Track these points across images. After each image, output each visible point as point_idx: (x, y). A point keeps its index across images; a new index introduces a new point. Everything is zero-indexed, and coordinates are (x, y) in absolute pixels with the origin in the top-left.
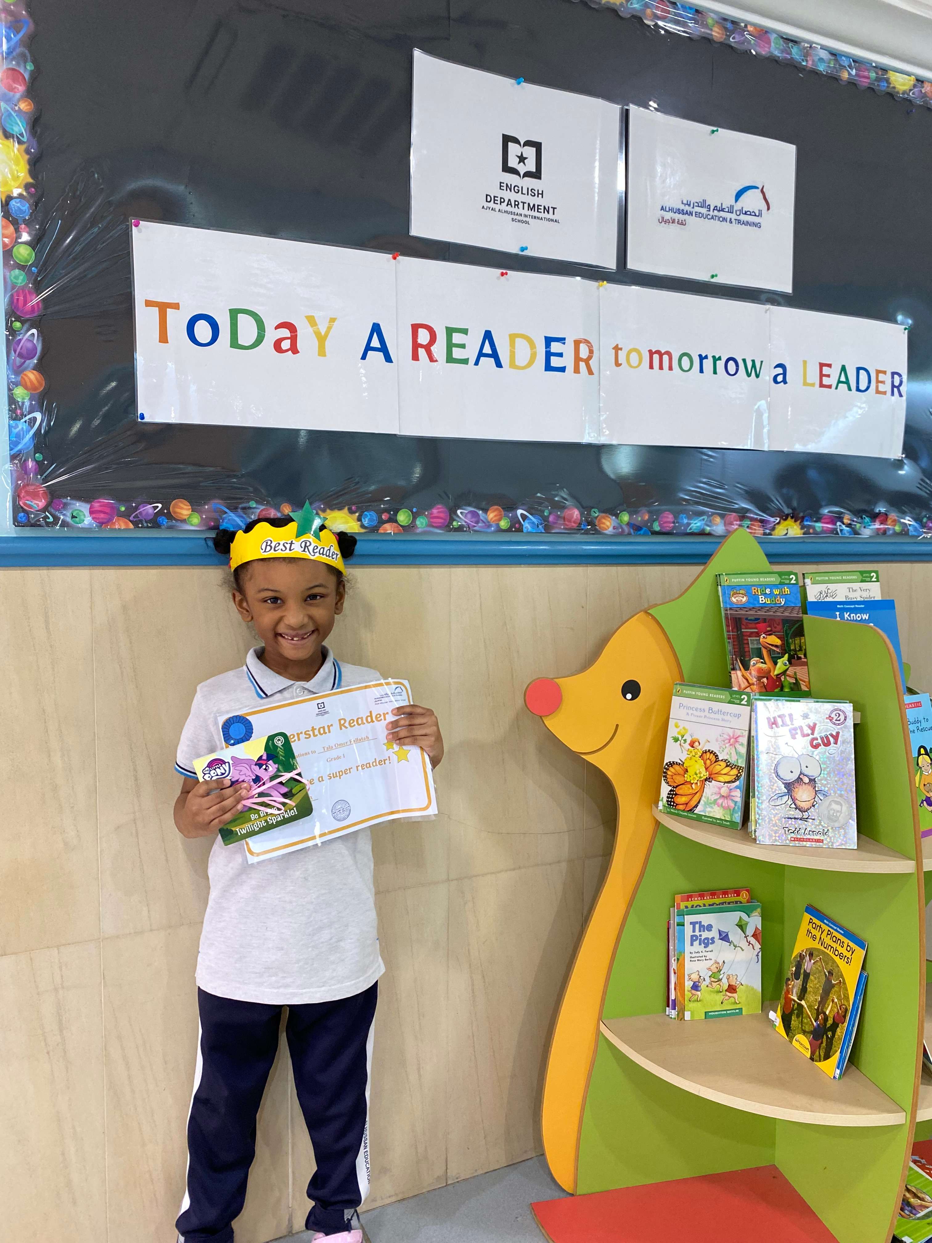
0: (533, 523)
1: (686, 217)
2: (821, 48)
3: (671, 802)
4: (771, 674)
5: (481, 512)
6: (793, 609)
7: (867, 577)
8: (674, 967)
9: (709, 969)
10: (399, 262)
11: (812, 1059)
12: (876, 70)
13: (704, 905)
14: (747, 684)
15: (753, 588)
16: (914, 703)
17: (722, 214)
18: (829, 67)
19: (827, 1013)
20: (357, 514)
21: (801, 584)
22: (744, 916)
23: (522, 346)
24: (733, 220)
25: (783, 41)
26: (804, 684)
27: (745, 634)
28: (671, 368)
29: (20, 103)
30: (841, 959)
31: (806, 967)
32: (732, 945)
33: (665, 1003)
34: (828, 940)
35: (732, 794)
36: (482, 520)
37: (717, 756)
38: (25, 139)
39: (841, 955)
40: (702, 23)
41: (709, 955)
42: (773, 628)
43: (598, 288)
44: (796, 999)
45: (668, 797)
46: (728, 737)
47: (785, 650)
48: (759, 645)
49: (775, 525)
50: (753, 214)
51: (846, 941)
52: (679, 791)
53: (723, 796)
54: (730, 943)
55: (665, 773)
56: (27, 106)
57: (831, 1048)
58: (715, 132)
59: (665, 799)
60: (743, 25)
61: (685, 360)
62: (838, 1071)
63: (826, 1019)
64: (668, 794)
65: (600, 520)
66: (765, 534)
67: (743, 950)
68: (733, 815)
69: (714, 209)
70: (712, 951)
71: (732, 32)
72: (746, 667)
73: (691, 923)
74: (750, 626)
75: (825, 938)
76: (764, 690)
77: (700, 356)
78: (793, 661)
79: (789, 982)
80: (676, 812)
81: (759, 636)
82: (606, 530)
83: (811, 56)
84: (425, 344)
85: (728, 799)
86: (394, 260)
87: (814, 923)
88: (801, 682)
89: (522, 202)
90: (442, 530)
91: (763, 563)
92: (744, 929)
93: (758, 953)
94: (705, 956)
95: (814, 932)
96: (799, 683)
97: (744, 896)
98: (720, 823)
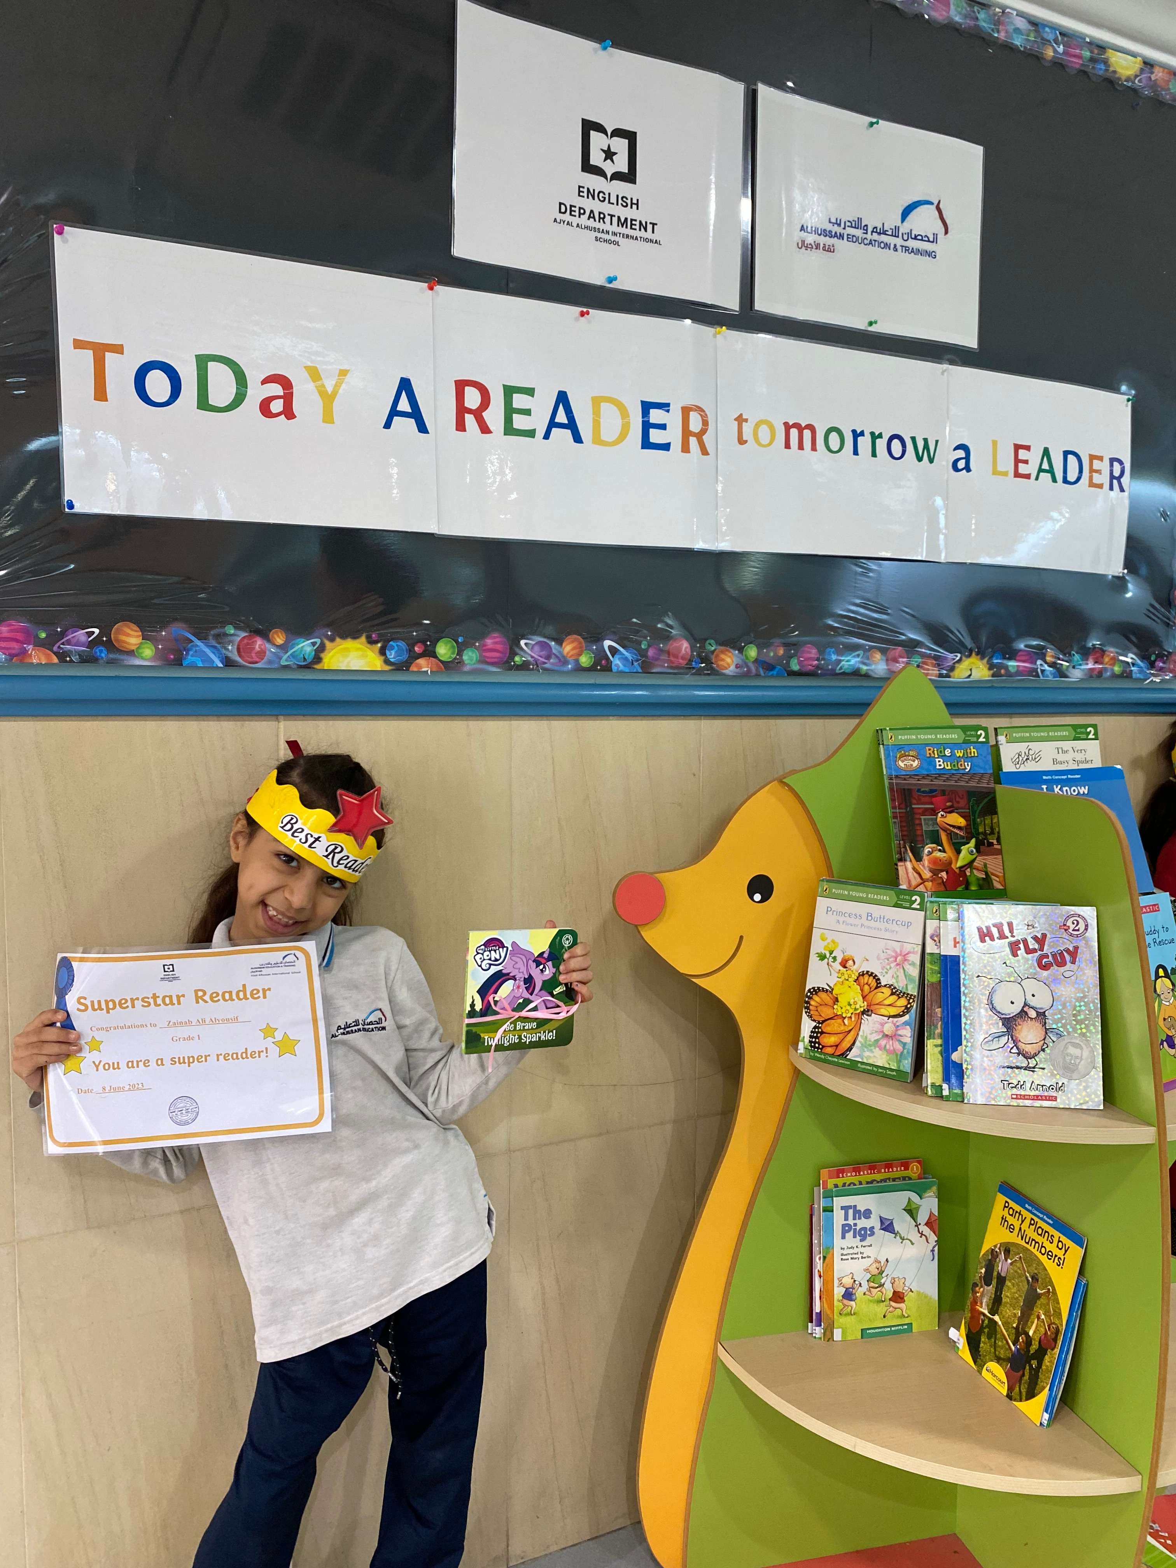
0: (626, 659)
1: (834, 241)
2: (1018, 15)
3: (815, 1043)
4: (953, 866)
5: (553, 643)
6: (981, 776)
7: (1081, 733)
8: (818, 1268)
9: (867, 1270)
10: (437, 294)
11: (1009, 1397)
12: (1091, 47)
13: (861, 1183)
14: (919, 880)
15: (927, 748)
16: (1149, 906)
17: (883, 238)
18: (1027, 40)
19: (1031, 1333)
20: (379, 645)
21: (992, 742)
22: (915, 1197)
23: (609, 414)
24: (899, 249)
25: (967, 3)
26: (998, 879)
27: (916, 811)
28: (814, 448)
30: (1050, 1259)
31: (1000, 1268)
32: (898, 1237)
33: (807, 1318)
34: (1031, 1233)
35: (900, 1032)
36: (554, 654)
37: (879, 979)
39: (1049, 1254)
42: (955, 803)
43: (715, 335)
44: (986, 1312)
45: (811, 1037)
47: (971, 833)
48: (935, 826)
49: (954, 663)
50: (926, 239)
51: (1057, 1234)
52: (826, 1028)
53: (887, 1036)
54: (896, 1234)
57: (1037, 1384)
58: (875, 125)
59: (807, 1040)
61: (834, 436)
62: (1046, 1416)
63: (1029, 1341)
64: (812, 1032)
65: (717, 656)
66: (941, 676)
67: (913, 1244)
68: (900, 1061)
69: (873, 232)
70: (871, 1246)
72: (919, 858)
73: (842, 1208)
74: (923, 800)
75: (1027, 1229)
76: (942, 888)
77: (854, 431)
78: (982, 847)
79: (977, 1289)
80: (823, 1057)
81: (936, 815)
82: (726, 669)
83: (1003, 24)
84: (474, 408)
85: (894, 1039)
86: (431, 292)
87: (1011, 1208)
88: (993, 877)
89: (609, 215)
90: (499, 667)
91: (941, 714)
92: (915, 1215)
93: (934, 1247)
94: (861, 1253)
95: (1011, 1220)
96: (991, 879)
97: (915, 1169)
98: (883, 1073)
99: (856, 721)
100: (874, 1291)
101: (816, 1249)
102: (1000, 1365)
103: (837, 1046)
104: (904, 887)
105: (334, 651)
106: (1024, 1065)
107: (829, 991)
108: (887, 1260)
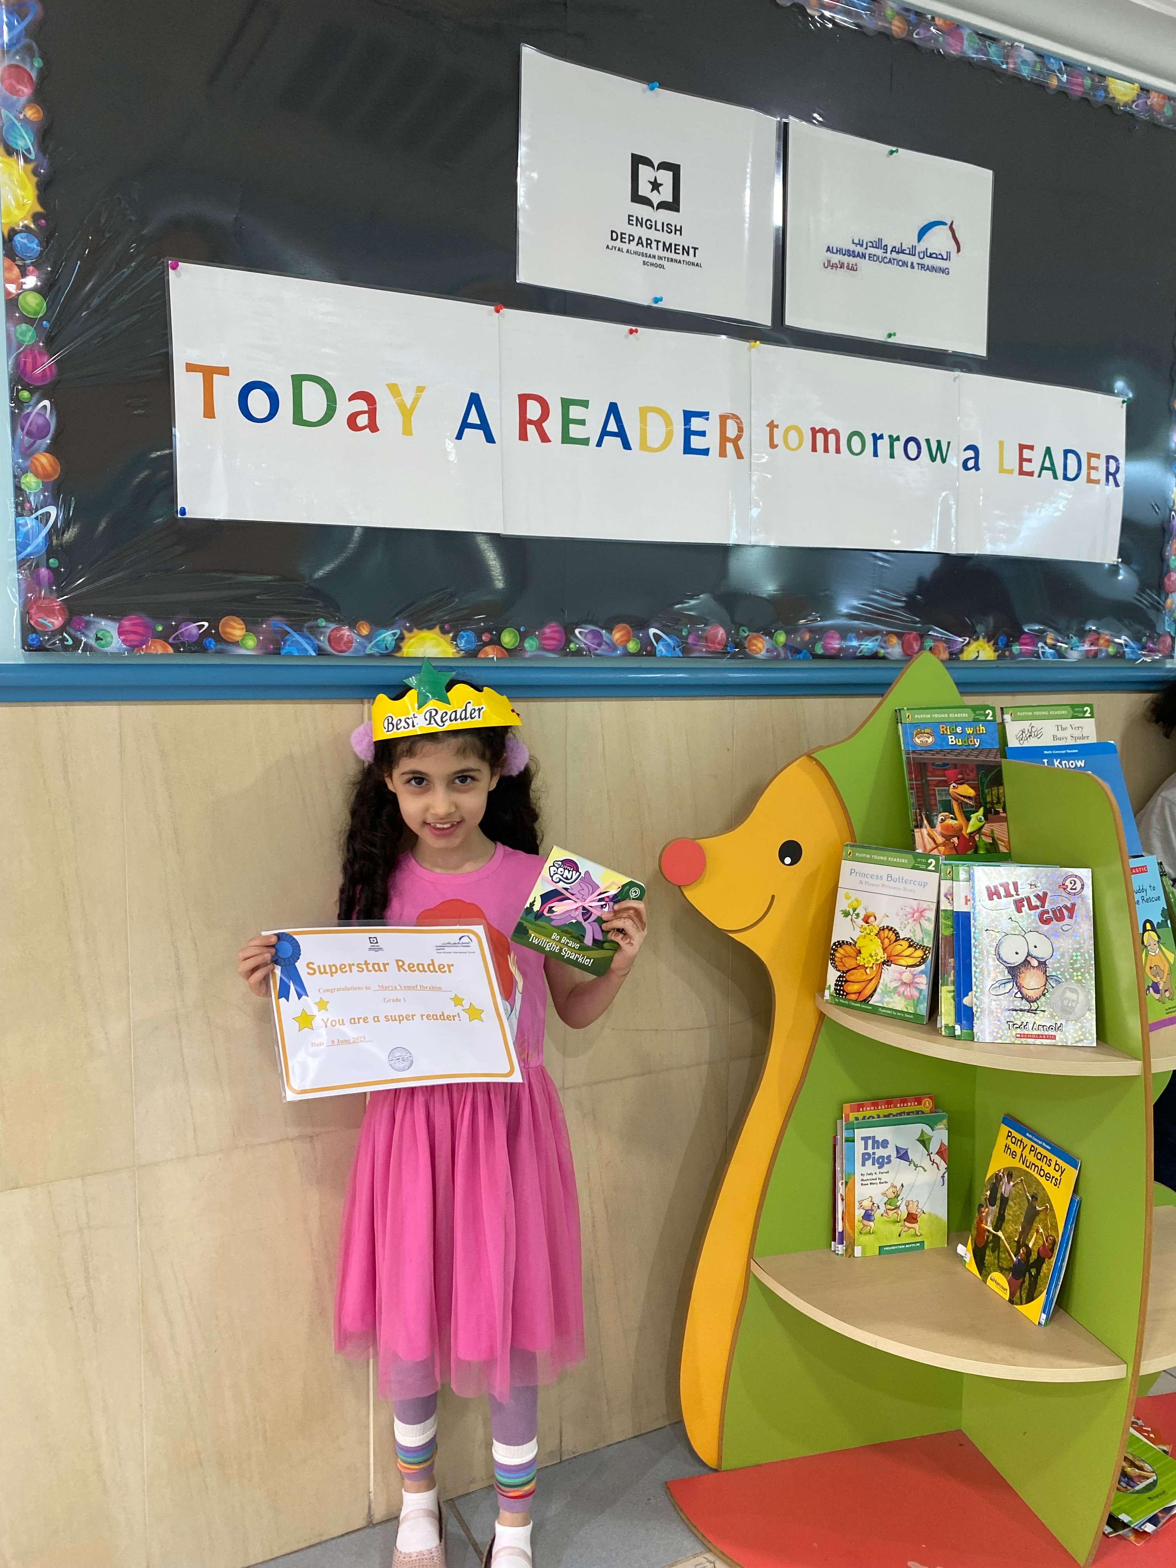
0: (669, 645)
1: (857, 260)
2: (1025, 48)
3: (840, 990)
4: (963, 832)
5: (604, 631)
6: (990, 751)
7: (1078, 712)
8: (841, 1192)
9: (884, 1194)
10: (503, 316)
11: (1011, 1301)
12: (1092, 76)
13: (879, 1116)
14: (933, 845)
15: (941, 726)
16: (1138, 867)
17: (901, 256)
18: (1034, 71)
19: (1030, 1245)
20: (451, 635)
21: (999, 720)
22: (927, 1129)
23: (655, 423)
24: (915, 264)
25: (980, 39)
26: (1003, 844)
27: (931, 783)
28: (838, 451)
29: (26, 110)
30: (1048, 1180)
31: (1003, 1190)
32: (912, 1165)
33: (830, 1237)
34: (1031, 1158)
35: (917, 980)
36: (605, 641)
37: (898, 933)
38: (32, 157)
39: (1047, 1176)
40: (880, 14)
41: (884, 1178)
42: (965, 775)
43: (749, 349)
44: (991, 1229)
45: (836, 985)
47: (980, 803)
48: (948, 796)
49: (963, 646)
50: (940, 257)
51: (1054, 1158)
52: (850, 977)
53: (905, 983)
54: (910, 1162)
55: (832, 955)
56: (34, 113)
58: (895, 153)
60: (929, 16)
61: (856, 440)
62: (1044, 1316)
63: (1029, 1252)
64: (837, 981)
65: (750, 641)
66: (950, 658)
67: (925, 1171)
68: (917, 1006)
69: (892, 251)
70: (888, 1172)
71: (916, 26)
72: (932, 825)
73: (863, 1138)
74: (937, 773)
75: (1028, 1155)
76: (954, 852)
77: (874, 435)
78: (989, 815)
79: (983, 1209)
80: (847, 1002)
81: (949, 786)
82: (758, 653)
83: (1012, 57)
84: (535, 419)
85: (911, 986)
86: (497, 314)
87: (1013, 1137)
88: (999, 842)
89: (655, 241)
90: (556, 654)
91: (952, 694)
92: (927, 1145)
93: (944, 1174)
94: (879, 1179)
95: (1013, 1147)
96: (997, 844)
97: (927, 1105)
98: (901, 1016)
99: (877, 700)
100: (890, 1213)
101: (838, 1175)
102: (1003, 1275)
103: (860, 993)
104: (920, 851)
105: (412, 641)
106: (1027, 1008)
107: (852, 944)
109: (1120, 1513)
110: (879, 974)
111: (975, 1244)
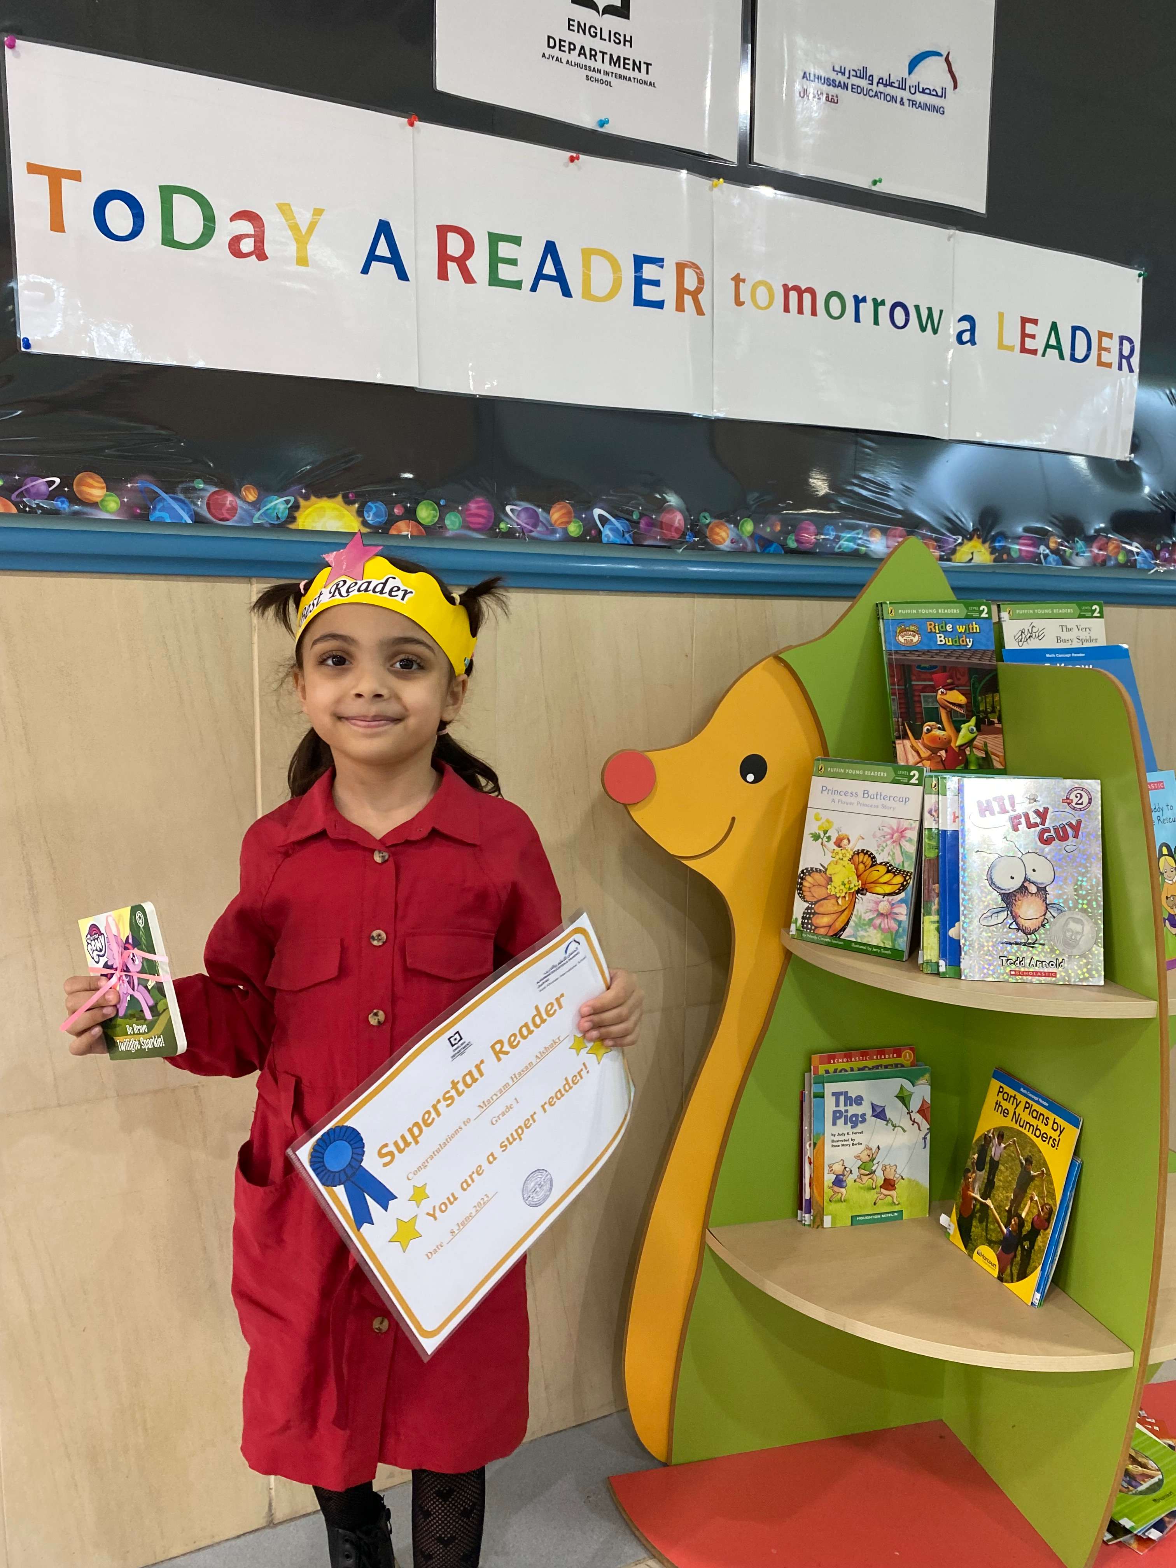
0: (617, 529)
1: (838, 91)
3: (808, 924)
4: (952, 744)
5: (540, 510)
6: (983, 653)
7: (1086, 611)
8: (809, 1154)
9: (858, 1157)
10: (417, 131)
11: (1000, 1278)
13: (852, 1070)
14: (917, 759)
15: (928, 623)
16: (1157, 783)
17: (889, 90)
19: (1023, 1215)
20: (357, 505)
21: (995, 619)
22: (907, 1084)
23: (600, 268)
24: (905, 100)
26: (998, 759)
27: (917, 688)
28: (814, 313)
30: (1045, 1141)
31: (993, 1153)
32: (890, 1124)
33: (797, 1205)
34: (1025, 1116)
35: (896, 910)
36: (541, 522)
37: (874, 857)
39: (1044, 1137)
42: (955, 680)
43: (711, 188)
44: (978, 1197)
45: (803, 918)
46: (889, 831)
47: (972, 711)
48: (935, 703)
49: (956, 546)
50: (934, 93)
51: (1052, 1116)
53: (882, 914)
54: (887, 1121)
57: (1029, 1264)
59: (799, 922)
61: (835, 301)
62: (1038, 1296)
63: (1021, 1223)
65: (712, 529)
66: (942, 559)
67: (904, 1131)
68: (895, 940)
69: (878, 83)
70: (862, 1132)
72: (917, 735)
73: (833, 1094)
74: (923, 676)
75: (1022, 1113)
76: (941, 767)
77: (856, 297)
78: (982, 726)
79: (969, 1174)
81: (936, 692)
82: (722, 544)
84: (457, 256)
85: (889, 918)
86: (411, 128)
87: (1006, 1093)
88: (993, 757)
89: (600, 52)
90: (483, 534)
91: (943, 588)
92: (907, 1102)
93: (926, 1135)
94: (852, 1140)
95: (1005, 1104)
96: (990, 757)
97: (907, 1057)
98: (877, 952)
100: (865, 1178)
101: (806, 1135)
102: (992, 1248)
104: (901, 763)
105: (310, 510)
106: (1023, 941)
107: (823, 871)
108: (878, 1147)
109: (1121, 1518)
110: (853, 904)
111: (961, 1214)
